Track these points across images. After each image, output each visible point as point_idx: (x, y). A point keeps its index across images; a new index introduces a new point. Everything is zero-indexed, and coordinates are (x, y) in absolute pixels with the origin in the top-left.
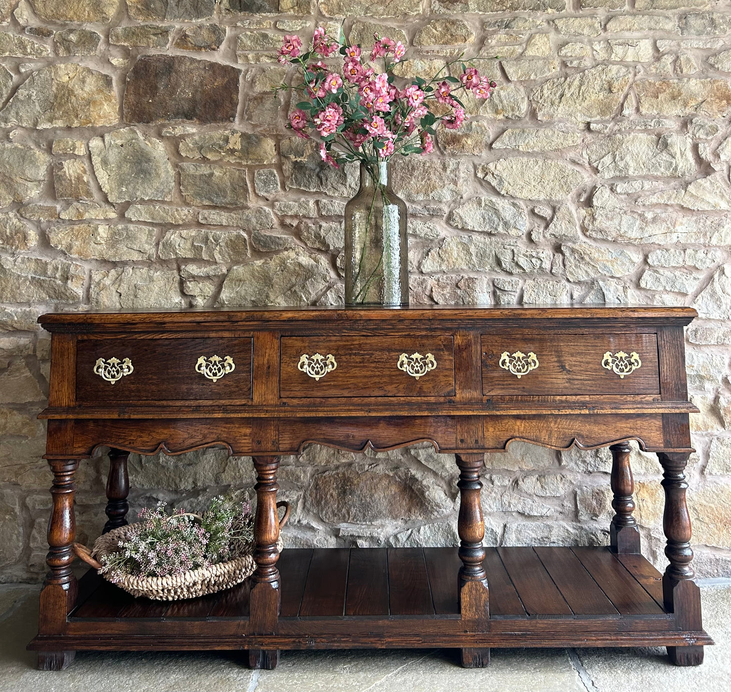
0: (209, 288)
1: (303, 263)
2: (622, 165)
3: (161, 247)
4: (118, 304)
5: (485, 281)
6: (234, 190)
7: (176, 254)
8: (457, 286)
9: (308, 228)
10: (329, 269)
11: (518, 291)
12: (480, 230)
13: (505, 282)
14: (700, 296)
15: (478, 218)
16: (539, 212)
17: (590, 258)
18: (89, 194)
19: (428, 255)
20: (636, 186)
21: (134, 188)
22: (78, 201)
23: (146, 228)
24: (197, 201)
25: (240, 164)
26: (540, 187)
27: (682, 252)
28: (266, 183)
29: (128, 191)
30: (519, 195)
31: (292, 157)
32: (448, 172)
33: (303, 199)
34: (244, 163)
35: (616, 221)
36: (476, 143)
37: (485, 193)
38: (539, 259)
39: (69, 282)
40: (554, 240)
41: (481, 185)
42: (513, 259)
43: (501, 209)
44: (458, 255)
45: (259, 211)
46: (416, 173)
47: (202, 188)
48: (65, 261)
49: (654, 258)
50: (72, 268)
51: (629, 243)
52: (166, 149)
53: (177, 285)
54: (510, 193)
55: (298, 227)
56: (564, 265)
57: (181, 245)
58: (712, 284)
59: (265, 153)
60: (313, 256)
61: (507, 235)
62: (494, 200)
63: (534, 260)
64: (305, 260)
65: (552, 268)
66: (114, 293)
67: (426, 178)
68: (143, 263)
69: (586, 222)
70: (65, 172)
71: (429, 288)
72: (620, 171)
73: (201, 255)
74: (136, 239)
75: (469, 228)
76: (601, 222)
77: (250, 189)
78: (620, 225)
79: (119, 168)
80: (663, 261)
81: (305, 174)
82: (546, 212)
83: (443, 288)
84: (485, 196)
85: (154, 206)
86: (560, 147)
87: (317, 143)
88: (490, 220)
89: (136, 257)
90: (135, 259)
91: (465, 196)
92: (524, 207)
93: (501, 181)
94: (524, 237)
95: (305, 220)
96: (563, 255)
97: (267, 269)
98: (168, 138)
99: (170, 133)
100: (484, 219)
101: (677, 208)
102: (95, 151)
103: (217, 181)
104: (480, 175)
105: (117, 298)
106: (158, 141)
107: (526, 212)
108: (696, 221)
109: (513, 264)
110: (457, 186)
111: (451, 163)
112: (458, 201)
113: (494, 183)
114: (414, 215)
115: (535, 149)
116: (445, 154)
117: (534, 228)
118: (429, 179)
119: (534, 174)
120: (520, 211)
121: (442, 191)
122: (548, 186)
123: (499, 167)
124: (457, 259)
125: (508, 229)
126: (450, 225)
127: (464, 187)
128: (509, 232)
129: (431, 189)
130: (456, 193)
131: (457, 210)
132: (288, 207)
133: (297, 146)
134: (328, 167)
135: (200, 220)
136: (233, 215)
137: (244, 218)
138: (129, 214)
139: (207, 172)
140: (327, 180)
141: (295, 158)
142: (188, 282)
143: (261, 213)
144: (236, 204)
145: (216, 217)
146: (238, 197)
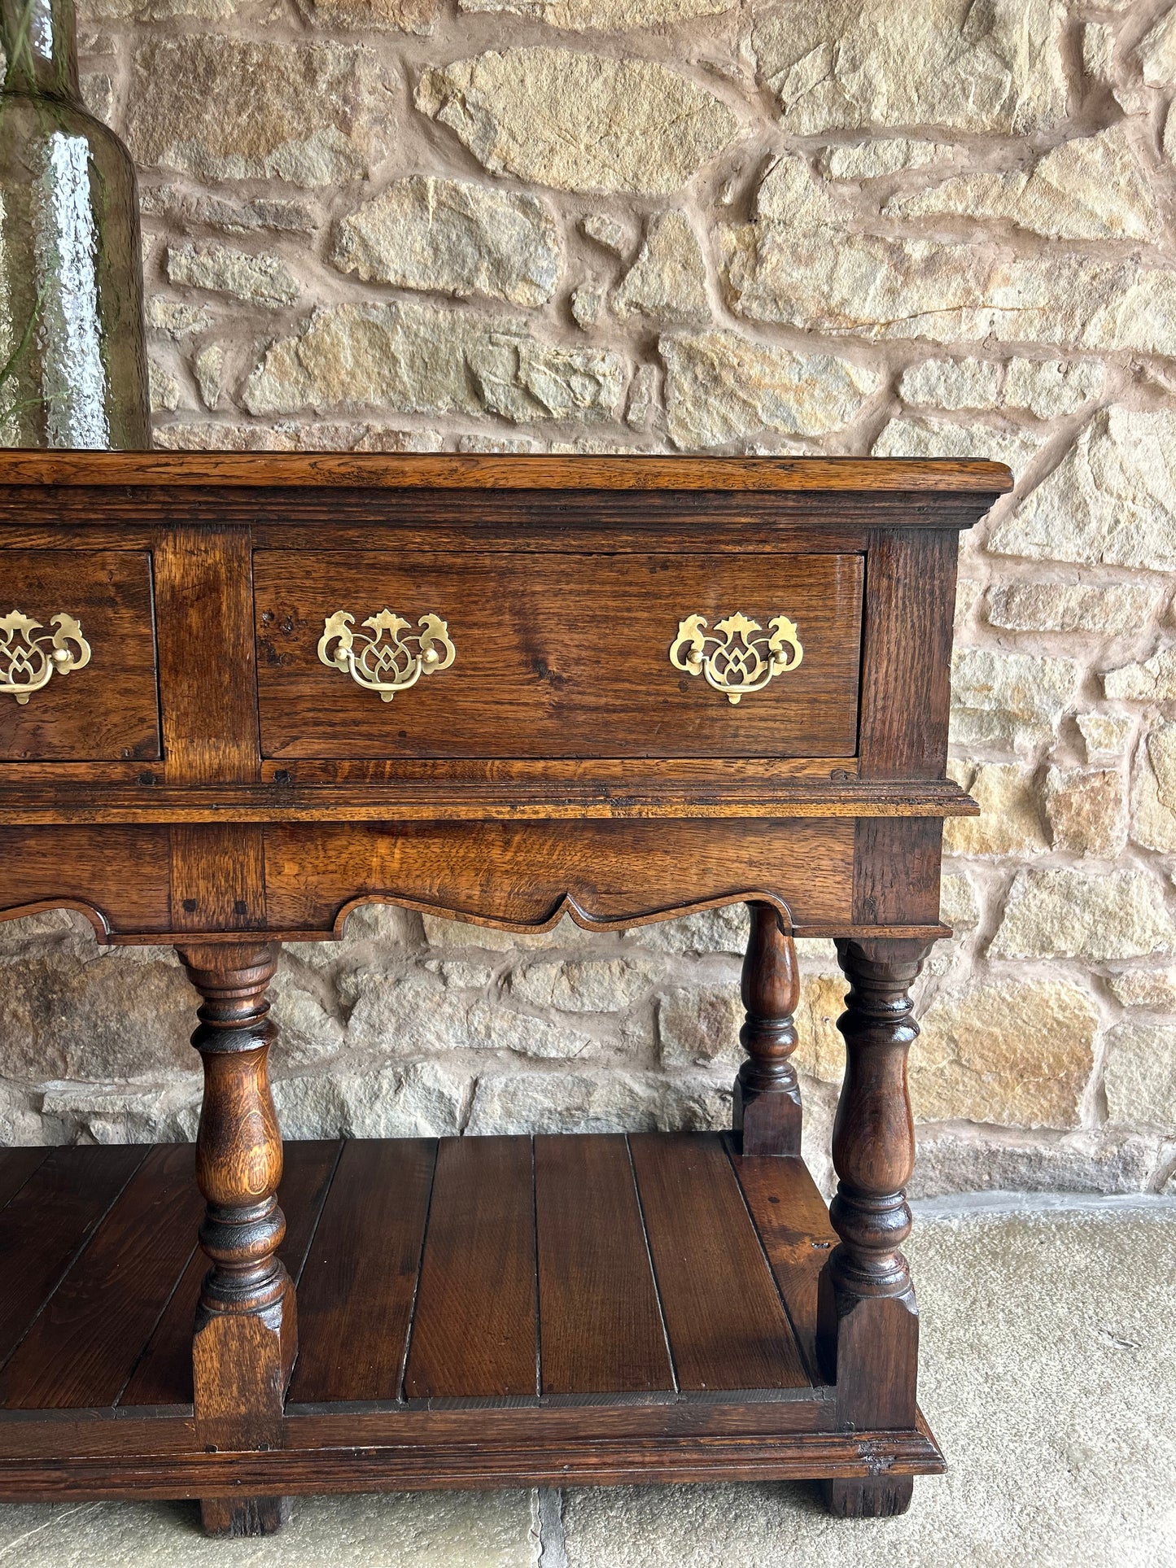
2: (854, 89)
5: (436, 441)
12: (424, 286)
14: (1033, 497)
15: (418, 249)
16: (598, 231)
17: (738, 380)
19: (263, 358)
20: (887, 157)
26: (604, 153)
27: (999, 367)
30: (538, 173)
32: (322, 86)
37: (440, 167)
38: (592, 377)
40: (639, 324)
41: (429, 138)
42: (516, 377)
43: (484, 220)
44: (357, 363)
46: (219, 86)
49: (919, 381)
51: (853, 339)
54: (515, 166)
56: (664, 399)
58: (1071, 462)
61: (503, 304)
62: (464, 187)
63: (576, 382)
65: (628, 408)
67: (253, 103)
69: (735, 268)
72: (848, 108)
75: (392, 278)
76: (777, 268)
78: (830, 279)
80: (941, 391)
82: (618, 232)
84: (437, 176)
86: (671, 17)
88: (456, 256)
91: (375, 170)
92: (556, 215)
93: (488, 128)
94: (552, 311)
96: (663, 368)
100: (436, 250)
101: (1000, 231)
104: (425, 104)
107: (560, 231)
108: (1048, 276)
109: (516, 393)
110: (348, 134)
111: (330, 57)
112: (354, 186)
113: (468, 133)
114: (216, 230)
115: (593, 22)
116: (312, 28)
117: (581, 283)
118: (260, 109)
119: (590, 106)
120: (543, 225)
121: (302, 150)
122: (629, 150)
123: (482, 78)
124: (353, 376)
125: (504, 283)
126: (336, 268)
127: (374, 142)
128: (508, 291)
129: (268, 141)
130: (348, 158)
131: (352, 219)
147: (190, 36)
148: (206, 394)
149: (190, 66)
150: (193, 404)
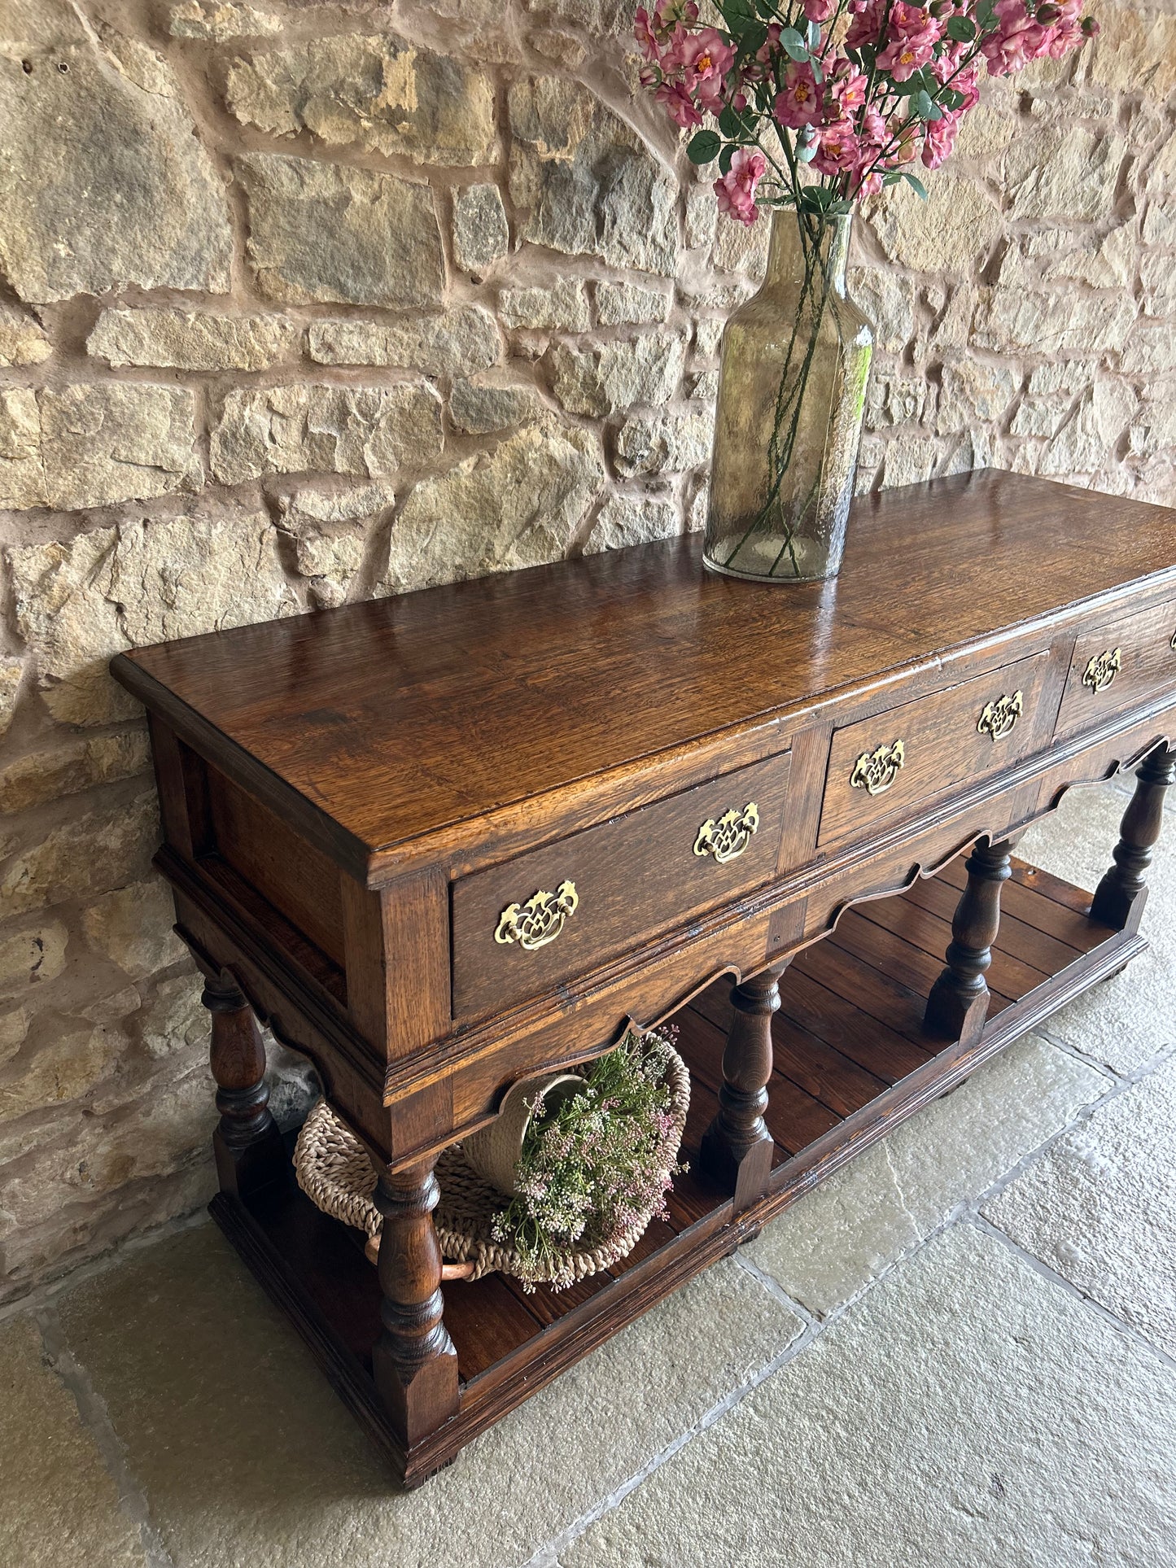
0: (354, 549)
1: (557, 455)
2: (1044, 196)
3: (216, 446)
4: (118, 636)
6: (402, 252)
7: (266, 464)
9: (571, 362)
10: (600, 463)
11: (879, 464)
13: (866, 451)
14: (1057, 439)
16: (931, 300)
17: (971, 389)
20: (1050, 243)
21: (97, 244)
23: (165, 391)
24: (296, 290)
25: (406, 162)
26: (940, 243)
27: (1063, 368)
28: (478, 229)
29: (75, 260)
30: (912, 261)
31: (540, 144)
33: (560, 280)
34: (419, 159)
35: (1012, 314)
37: (863, 255)
38: (915, 398)
40: (935, 356)
41: (860, 233)
42: (885, 403)
43: (884, 295)
45: (467, 318)
47: (314, 246)
49: (1036, 380)
51: (1016, 356)
52: (180, 91)
53: (272, 553)
54: (903, 257)
55: (547, 359)
56: (938, 406)
57: (278, 438)
58: (1076, 417)
59: (474, 126)
60: (572, 432)
61: (883, 352)
62: (878, 274)
63: (908, 402)
64: (559, 448)
65: (924, 412)
66: (101, 605)
68: (168, 502)
69: (978, 316)
73: (331, 462)
74: (139, 429)
76: (999, 319)
78: (1015, 320)
79: (31, 161)
80: (1042, 385)
81: (570, 202)
82: (940, 298)
84: (866, 263)
85: (182, 315)
86: (986, 150)
87: (599, 105)
89: (146, 486)
90: (145, 494)
92: (914, 288)
93: (893, 228)
94: (904, 354)
95: (564, 339)
96: (941, 385)
97: (485, 482)
98: (186, 45)
99: (198, 27)
101: (1080, 284)
103: (357, 222)
104: (865, 212)
105: (112, 618)
106: (152, 55)
107: (915, 298)
108: (1090, 308)
109: (880, 412)
113: (883, 233)
117: (918, 332)
119: (939, 212)
120: (908, 296)
122: (951, 240)
123: (897, 193)
125: (886, 339)
128: (887, 344)
132: (531, 303)
133: (551, 109)
134: (620, 182)
135: (313, 352)
136: (399, 332)
137: (431, 342)
138: (99, 344)
139: (330, 191)
140: (614, 222)
141: (549, 150)
142: (308, 544)
143: (471, 326)
144: (412, 301)
145: (356, 340)
146: (414, 277)
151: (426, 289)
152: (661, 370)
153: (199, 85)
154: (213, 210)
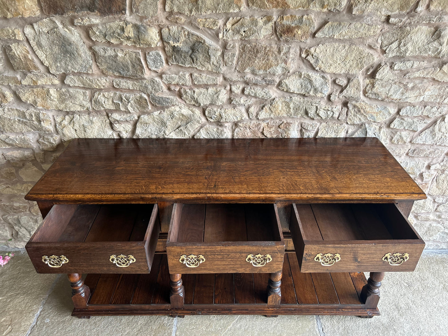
0: (129, 127)
1: (185, 114)
2: (403, 50)
3: (93, 102)
4: (76, 135)
5: (297, 123)
6: (133, 66)
7: (104, 107)
8: (279, 127)
9: (186, 92)
10: (201, 117)
11: (316, 130)
12: (298, 93)
13: (308, 125)
14: (424, 132)
15: (298, 85)
16: (339, 82)
17: (364, 111)
18: (36, 68)
19: (262, 109)
20: (408, 66)
21: (66, 64)
22: (31, 73)
23: (81, 91)
24: (111, 72)
25: (134, 47)
26: (342, 65)
27: (423, 108)
28: (155, 61)
29: (61, 66)
30: (327, 70)
31: (171, 42)
32: (282, 54)
33: (181, 73)
34: (138, 46)
35: (387, 88)
36: (304, 33)
37: (305, 68)
38: (332, 111)
39: (42, 123)
40: (344, 99)
41: (303, 61)
43: (314, 80)
44: (282, 109)
45: (153, 81)
46: (259, 55)
47: (112, 64)
48: (35, 111)
49: (405, 111)
50: (41, 115)
51: (392, 101)
52: (80, 35)
53: (108, 125)
54: (322, 69)
55: (179, 91)
56: (347, 115)
57: (106, 102)
58: (434, 126)
59: (152, 39)
60: (191, 108)
61: (315, 97)
62: (310, 74)
63: (329, 112)
64: (185, 111)
65: (339, 117)
66: (72, 129)
67: (266, 58)
68: (85, 112)
69: (368, 88)
70: (14, 53)
71: (262, 128)
72: (401, 53)
73: (120, 108)
74: (76, 98)
75: (291, 91)
76: (377, 88)
77: (145, 66)
78: (389, 90)
79: (51, 49)
80: (409, 113)
81: (181, 55)
82: (343, 82)
83: (270, 128)
84: (305, 71)
85: (82, 77)
86: (364, 36)
87: (188, 32)
88: (306, 87)
89: (79, 109)
90: (79, 110)
91: (291, 71)
92: (330, 79)
93: (317, 60)
94: (326, 98)
95: (183, 87)
96: (348, 108)
97: (162, 117)
98: (80, 26)
99: (80, 23)
100: (302, 86)
101: (431, 80)
102: (30, 37)
103: (121, 60)
104: (304, 55)
105: (74, 132)
106: (73, 28)
107: (330, 82)
108: (439, 89)
109: (315, 114)
110: (286, 64)
111: (284, 48)
112: (286, 74)
113: (312, 61)
114: (256, 84)
115: (345, 37)
116: (280, 41)
117: (333, 92)
118: (268, 60)
119: (341, 55)
120: (326, 81)
121: (276, 68)
122: (348, 64)
123: (318, 50)
124: (281, 111)
125: (316, 93)
126: (279, 89)
127: (292, 65)
128: (317, 94)
129: (269, 67)
130: (286, 69)
131: (285, 81)
132: (171, 78)
133: (174, 34)
134: (197, 50)
135: (115, 86)
136: (135, 83)
137: (144, 85)
138: (67, 81)
139: (113, 54)
140: (197, 60)
141: (174, 43)
142: (115, 124)
143: (154, 82)
144: (137, 77)
145: (124, 84)
146: (137, 71)
147: (253, 44)
148: (250, 116)
149: (253, 50)
150: (247, 118)
151: (140, 74)
152: (218, 97)
153: (85, 33)
154: (88, 58)
